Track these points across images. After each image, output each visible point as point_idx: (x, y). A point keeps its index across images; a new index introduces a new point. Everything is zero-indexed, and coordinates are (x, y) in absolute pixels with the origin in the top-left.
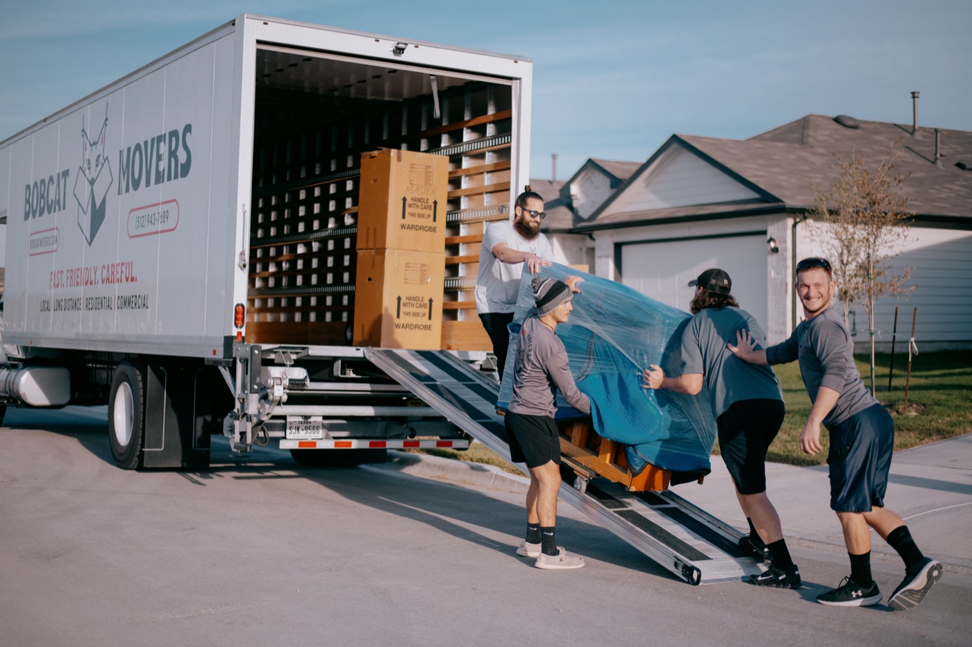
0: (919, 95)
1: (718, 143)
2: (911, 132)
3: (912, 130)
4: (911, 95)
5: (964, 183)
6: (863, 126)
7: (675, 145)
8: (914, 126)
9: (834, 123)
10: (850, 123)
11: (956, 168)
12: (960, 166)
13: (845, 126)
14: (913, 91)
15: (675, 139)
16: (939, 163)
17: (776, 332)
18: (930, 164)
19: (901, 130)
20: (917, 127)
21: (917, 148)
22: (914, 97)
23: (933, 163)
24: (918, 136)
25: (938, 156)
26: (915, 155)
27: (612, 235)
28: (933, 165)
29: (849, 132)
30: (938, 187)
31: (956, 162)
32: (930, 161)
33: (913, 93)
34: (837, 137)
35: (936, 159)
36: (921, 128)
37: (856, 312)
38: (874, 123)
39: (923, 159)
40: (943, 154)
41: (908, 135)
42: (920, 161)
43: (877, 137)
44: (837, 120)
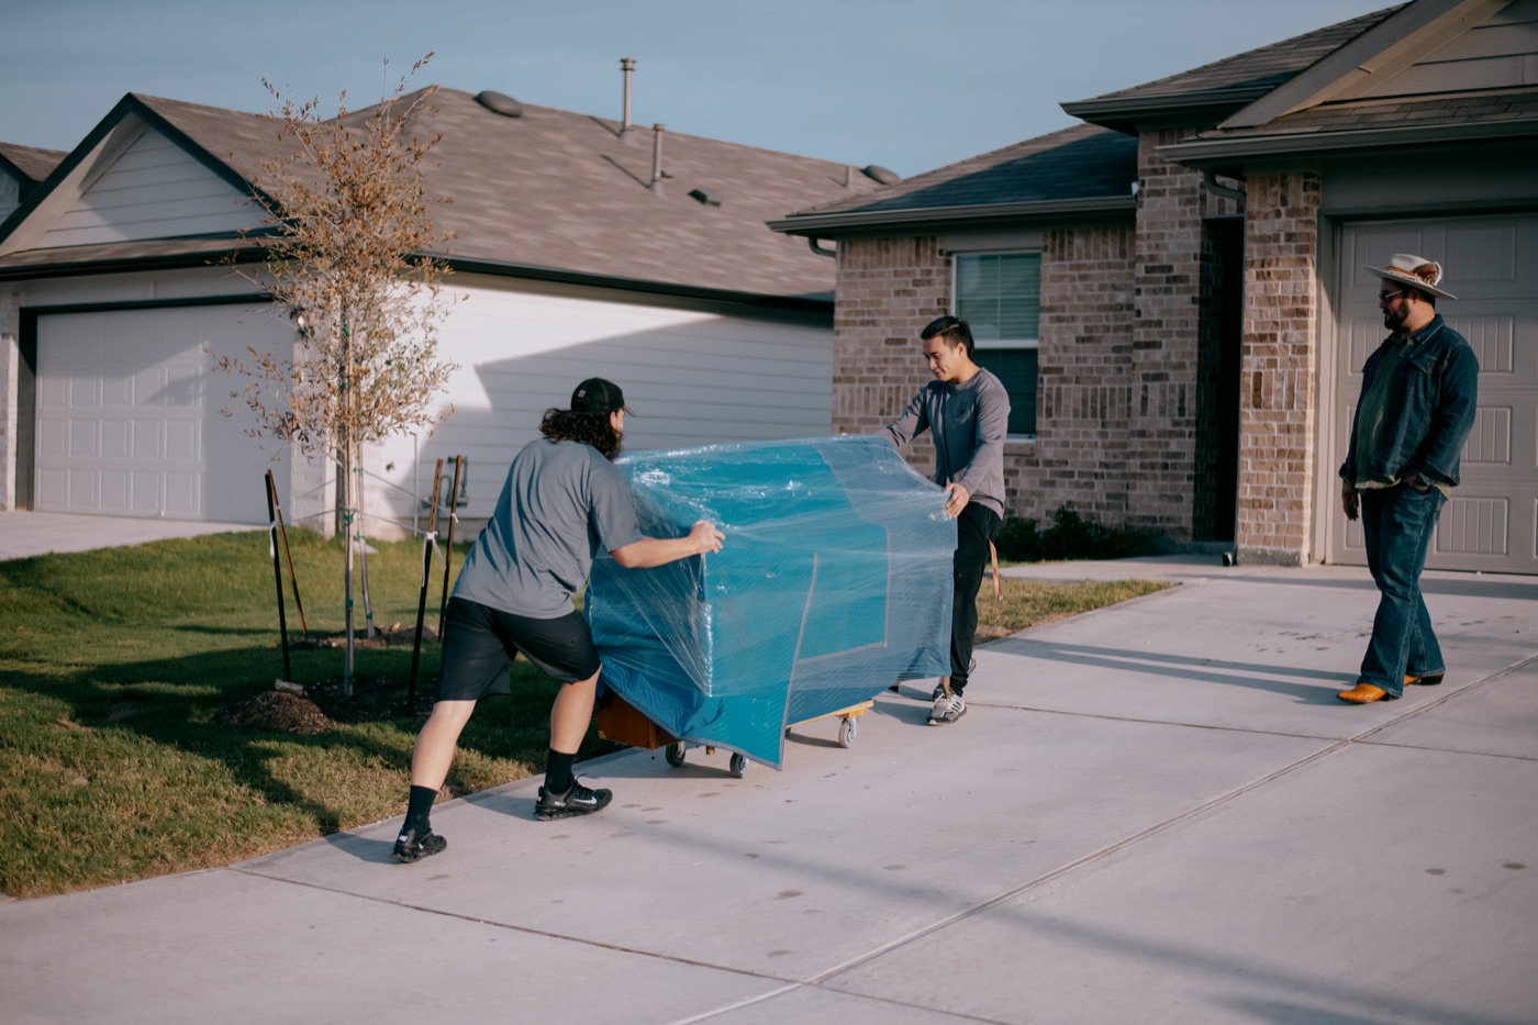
0: (636, 66)
1: (220, 119)
2: (618, 130)
3: (621, 131)
4: (621, 65)
5: (698, 226)
6: (526, 113)
7: (130, 118)
8: (624, 123)
9: (475, 104)
10: (504, 107)
11: (692, 200)
12: (698, 196)
13: (495, 111)
14: (624, 57)
15: (131, 104)
16: (659, 187)
17: (306, 496)
18: (642, 189)
19: (602, 128)
20: (628, 124)
21: (624, 161)
22: (625, 69)
23: (648, 187)
24: (630, 140)
25: (658, 174)
26: (618, 171)
27: (15, 294)
28: (646, 191)
29: (501, 122)
30: (648, 230)
31: (691, 189)
32: (643, 184)
33: (624, 61)
34: (473, 128)
35: (654, 180)
36: (634, 128)
37: (469, 460)
38: (552, 111)
39: (632, 180)
40: (668, 171)
41: (612, 137)
42: (627, 183)
43: (550, 136)
44: (481, 100)
